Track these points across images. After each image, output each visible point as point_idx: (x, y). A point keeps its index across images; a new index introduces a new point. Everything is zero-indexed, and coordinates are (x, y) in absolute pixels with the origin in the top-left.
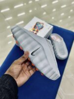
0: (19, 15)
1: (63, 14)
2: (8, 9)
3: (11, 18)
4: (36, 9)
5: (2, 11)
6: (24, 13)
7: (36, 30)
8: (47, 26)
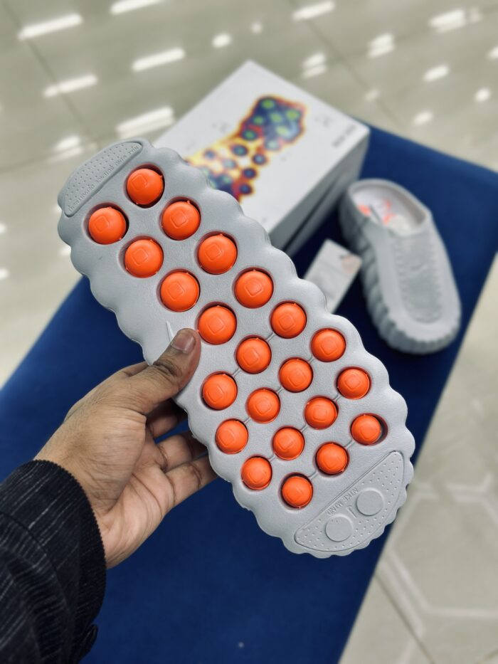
0: (142, 64)
1: (437, 73)
2: (72, 20)
3: (88, 81)
4: (257, 28)
5: (32, 31)
6: (174, 55)
7: (253, 146)
8: (326, 122)
